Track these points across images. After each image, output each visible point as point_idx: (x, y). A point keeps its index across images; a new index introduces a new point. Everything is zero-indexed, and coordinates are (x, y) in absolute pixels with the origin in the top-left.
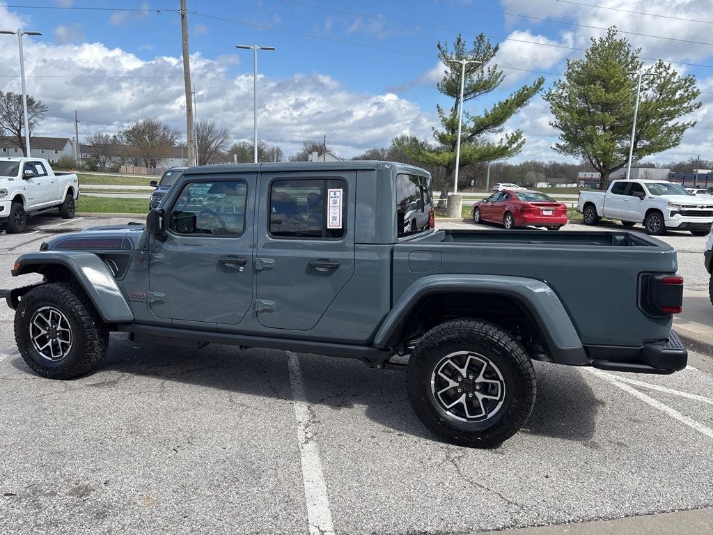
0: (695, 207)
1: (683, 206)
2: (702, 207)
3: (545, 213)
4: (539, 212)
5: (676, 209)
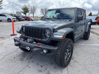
5: (12, 18)
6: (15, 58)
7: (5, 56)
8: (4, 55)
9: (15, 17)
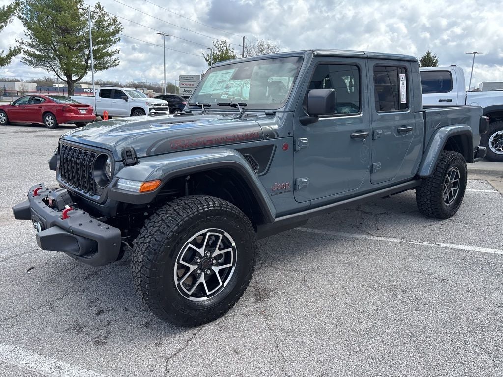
0: (160, 105)
1: (155, 105)
2: (163, 105)
3: (82, 112)
4: (76, 112)
5: (151, 107)
6: (33, 268)
7: (6, 259)
8: (6, 254)
9: (165, 102)
